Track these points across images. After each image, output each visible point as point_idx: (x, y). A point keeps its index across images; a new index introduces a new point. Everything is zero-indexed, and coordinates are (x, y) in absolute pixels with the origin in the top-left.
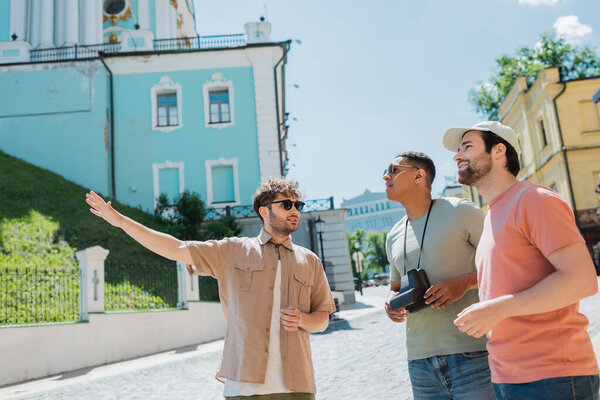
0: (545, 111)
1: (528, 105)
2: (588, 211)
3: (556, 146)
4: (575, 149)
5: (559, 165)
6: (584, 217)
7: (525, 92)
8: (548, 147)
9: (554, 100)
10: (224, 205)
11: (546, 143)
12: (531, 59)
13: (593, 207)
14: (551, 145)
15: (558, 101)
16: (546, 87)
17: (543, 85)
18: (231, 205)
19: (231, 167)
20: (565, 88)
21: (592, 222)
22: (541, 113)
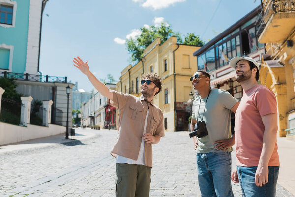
0: (168, 56)
1: (160, 52)
2: (180, 103)
3: (171, 72)
4: (179, 75)
5: (171, 81)
6: (178, 106)
7: (160, 45)
8: (166, 72)
9: (174, 52)
10: (4, 71)
11: (166, 70)
12: (155, 31)
13: (182, 102)
14: (169, 71)
15: (175, 52)
16: (171, 45)
17: (170, 44)
18: (8, 71)
19: (9, 50)
20: (179, 47)
21: (181, 108)
22: (166, 56)
